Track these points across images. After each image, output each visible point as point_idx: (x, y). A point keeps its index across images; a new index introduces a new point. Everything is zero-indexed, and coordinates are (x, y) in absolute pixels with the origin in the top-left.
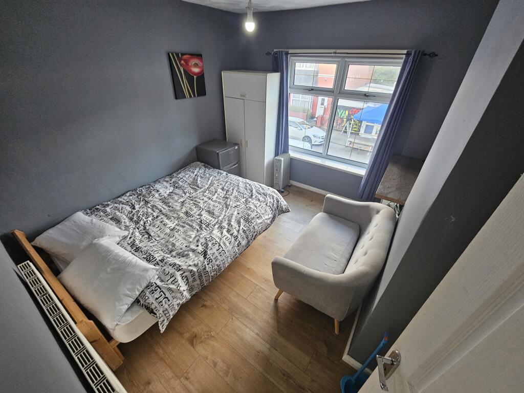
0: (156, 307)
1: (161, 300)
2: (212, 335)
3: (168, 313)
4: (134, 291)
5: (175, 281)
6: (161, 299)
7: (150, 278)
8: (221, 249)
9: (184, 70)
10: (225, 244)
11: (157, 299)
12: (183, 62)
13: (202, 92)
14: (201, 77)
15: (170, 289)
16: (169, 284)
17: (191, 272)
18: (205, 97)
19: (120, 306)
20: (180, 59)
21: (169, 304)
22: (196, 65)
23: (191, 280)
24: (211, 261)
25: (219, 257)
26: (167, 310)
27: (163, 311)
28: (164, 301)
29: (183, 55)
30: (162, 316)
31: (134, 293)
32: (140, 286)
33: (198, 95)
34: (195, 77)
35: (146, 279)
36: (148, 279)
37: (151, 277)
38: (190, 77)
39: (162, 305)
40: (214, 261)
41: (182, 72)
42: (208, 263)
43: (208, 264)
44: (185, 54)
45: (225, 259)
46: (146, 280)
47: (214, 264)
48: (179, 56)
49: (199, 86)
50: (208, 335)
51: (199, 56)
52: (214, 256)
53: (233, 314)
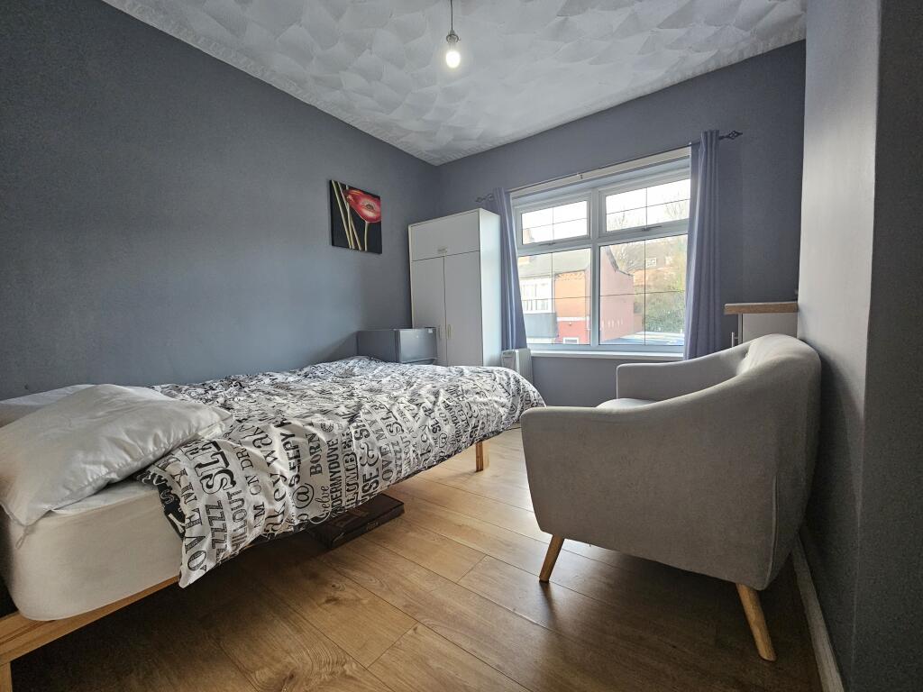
0: (190, 487)
1: (214, 472)
2: (348, 672)
3: (222, 518)
4: (144, 440)
5: (264, 441)
6: (213, 470)
7: (199, 423)
8: (393, 420)
9: (351, 208)
10: (402, 414)
11: (200, 466)
12: (350, 197)
13: (375, 247)
14: (376, 226)
15: (244, 456)
16: (247, 444)
17: (310, 440)
18: (381, 256)
19: (86, 463)
20: (347, 193)
21: (231, 491)
22: (370, 208)
23: (306, 459)
24: (365, 433)
25: (386, 433)
26: (219, 506)
27: (208, 508)
28: (218, 478)
29: (351, 188)
30: (200, 521)
31: (141, 444)
32: (167, 433)
33: (369, 250)
34: (367, 222)
35: (190, 422)
36: (194, 423)
37: (203, 424)
38: (359, 221)
39: (210, 487)
40: (373, 437)
41: (348, 210)
42: (358, 435)
43: (357, 439)
44: (355, 189)
45: (402, 445)
46: (185, 425)
47: (373, 444)
48: (346, 189)
49: (372, 238)
50: (332, 673)
51: (376, 198)
52: (374, 428)
53: (418, 617)
